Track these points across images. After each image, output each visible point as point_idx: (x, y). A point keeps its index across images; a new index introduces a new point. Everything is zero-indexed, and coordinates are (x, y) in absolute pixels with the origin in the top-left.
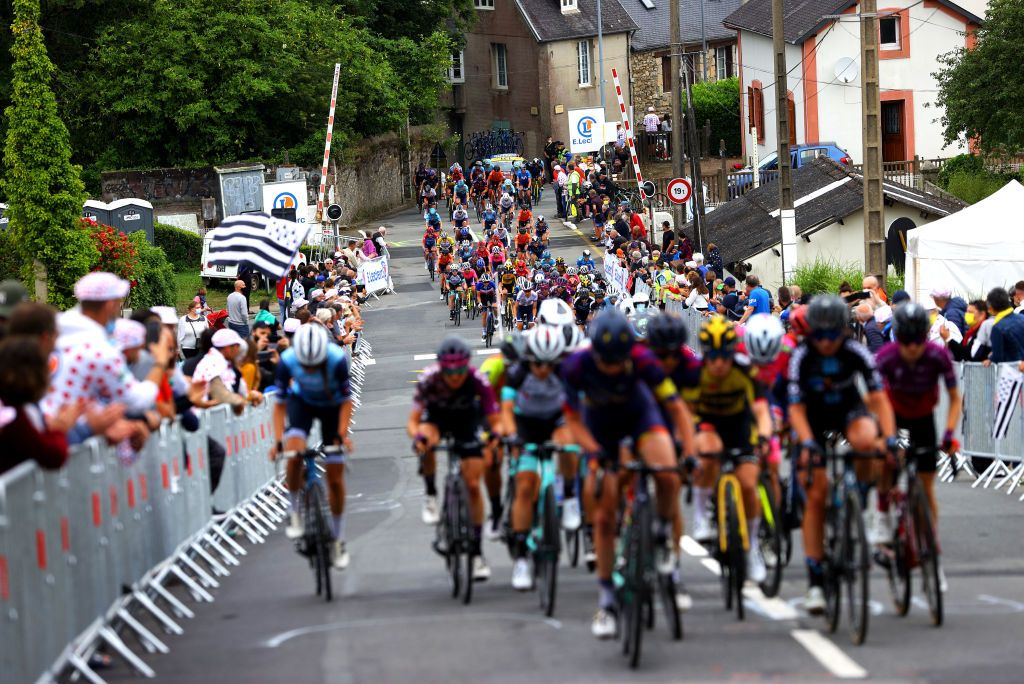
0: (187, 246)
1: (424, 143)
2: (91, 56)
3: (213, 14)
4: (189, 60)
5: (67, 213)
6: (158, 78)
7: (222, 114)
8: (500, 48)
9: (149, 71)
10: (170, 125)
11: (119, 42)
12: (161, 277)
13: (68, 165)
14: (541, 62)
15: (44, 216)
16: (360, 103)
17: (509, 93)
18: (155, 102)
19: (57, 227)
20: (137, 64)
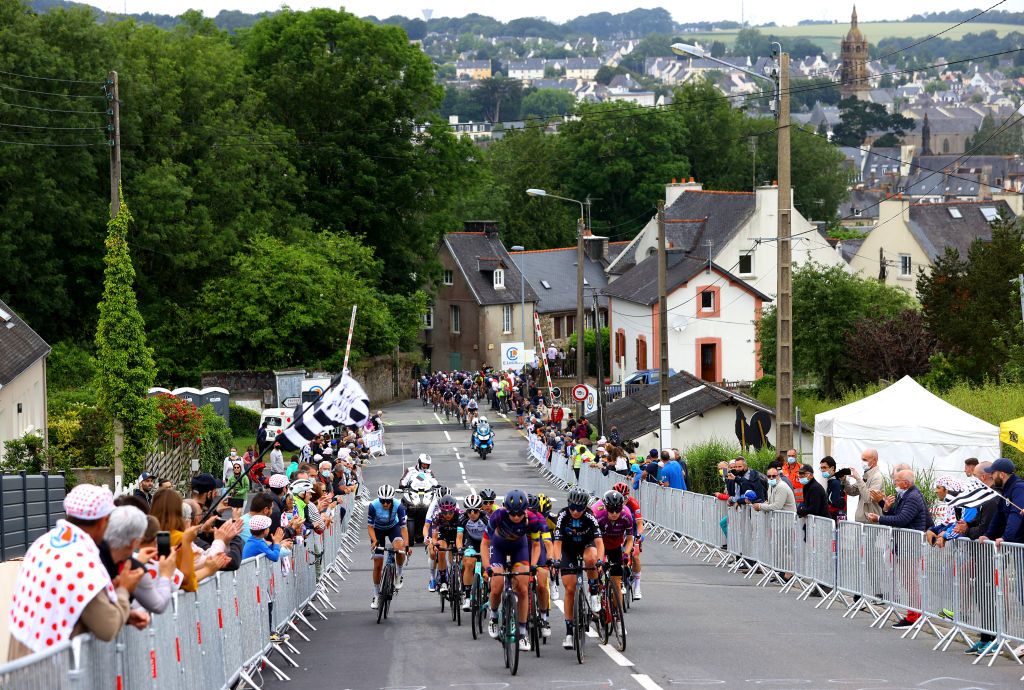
0: (251, 420)
1: (408, 364)
2: (198, 298)
3: (277, 273)
4: (259, 302)
5: (140, 384)
6: (240, 313)
7: (280, 337)
8: (455, 308)
9: (234, 309)
10: (247, 343)
11: (217, 290)
12: (222, 437)
13: (144, 348)
14: (481, 318)
15: (123, 385)
16: (369, 334)
17: (460, 336)
18: (238, 328)
19: (132, 395)
20: (227, 304)
